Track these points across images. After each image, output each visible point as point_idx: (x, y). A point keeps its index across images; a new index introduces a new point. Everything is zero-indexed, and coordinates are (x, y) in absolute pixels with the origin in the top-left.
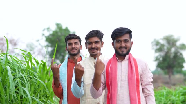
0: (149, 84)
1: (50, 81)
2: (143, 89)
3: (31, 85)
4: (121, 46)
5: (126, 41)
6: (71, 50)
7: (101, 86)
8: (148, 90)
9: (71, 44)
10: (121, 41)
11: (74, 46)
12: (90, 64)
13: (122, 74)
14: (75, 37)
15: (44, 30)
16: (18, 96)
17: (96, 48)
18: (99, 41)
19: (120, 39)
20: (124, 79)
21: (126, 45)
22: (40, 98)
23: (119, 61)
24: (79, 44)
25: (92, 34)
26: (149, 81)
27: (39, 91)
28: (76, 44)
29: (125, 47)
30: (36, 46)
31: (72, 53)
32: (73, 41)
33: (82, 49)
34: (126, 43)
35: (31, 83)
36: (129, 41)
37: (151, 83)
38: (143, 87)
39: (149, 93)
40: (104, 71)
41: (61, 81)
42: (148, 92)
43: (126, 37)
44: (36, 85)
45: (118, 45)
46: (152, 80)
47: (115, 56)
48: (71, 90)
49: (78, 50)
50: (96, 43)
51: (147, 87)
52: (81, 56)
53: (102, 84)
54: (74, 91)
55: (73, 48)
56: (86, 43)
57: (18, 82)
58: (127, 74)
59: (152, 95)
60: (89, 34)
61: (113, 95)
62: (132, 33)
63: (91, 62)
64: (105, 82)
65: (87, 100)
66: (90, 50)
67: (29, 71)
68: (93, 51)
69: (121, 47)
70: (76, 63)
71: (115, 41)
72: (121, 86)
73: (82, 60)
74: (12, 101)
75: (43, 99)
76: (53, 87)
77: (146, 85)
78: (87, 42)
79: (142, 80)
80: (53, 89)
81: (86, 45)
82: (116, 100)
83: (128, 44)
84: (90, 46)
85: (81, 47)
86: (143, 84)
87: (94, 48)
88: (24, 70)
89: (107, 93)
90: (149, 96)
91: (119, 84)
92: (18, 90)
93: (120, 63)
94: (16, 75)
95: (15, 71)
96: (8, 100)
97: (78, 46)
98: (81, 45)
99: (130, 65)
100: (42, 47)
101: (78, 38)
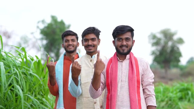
0: (150, 85)
1: (45, 79)
2: (143, 90)
3: (26, 82)
4: (122, 44)
5: (127, 39)
6: (68, 47)
7: (100, 85)
8: (149, 91)
9: (67, 41)
10: (122, 39)
11: (71, 43)
12: (86, 62)
13: (123, 75)
14: (72, 33)
15: (39, 22)
16: (13, 93)
17: (93, 45)
18: (96, 38)
19: (121, 37)
20: (125, 79)
21: (127, 44)
22: (35, 96)
23: (119, 61)
24: (76, 40)
25: (89, 31)
26: (149, 81)
27: (34, 88)
28: (73, 40)
29: (126, 45)
30: (30, 39)
31: (68, 50)
32: (70, 38)
33: (78, 46)
34: (127, 41)
35: (26, 81)
36: (130, 39)
37: (152, 84)
38: (144, 88)
39: (150, 93)
40: (104, 71)
41: (57, 79)
42: (148, 93)
43: (128, 35)
44: (32, 83)
45: (119, 43)
46: (153, 80)
47: (116, 56)
48: (69, 89)
49: (75, 47)
50: (93, 40)
51: (147, 87)
52: (77, 54)
53: (101, 84)
54: (71, 90)
55: (70, 45)
56: (82, 40)
57: (13, 80)
58: (128, 75)
59: (153, 96)
60: (86, 30)
61: (112, 96)
62: (134, 31)
63: (88, 60)
64: (105, 82)
65: (84, 99)
66: (86, 47)
67: (24, 68)
68: (90, 49)
69: (122, 46)
70: (73, 61)
71: (116, 39)
72: (121, 87)
73: (78, 57)
74: (7, 99)
75: (38, 96)
76: (48, 85)
77: (147, 85)
78: (84, 38)
79: (142, 81)
80: (49, 87)
81: (82, 42)
82: (116, 101)
83: (130, 43)
84: (86, 43)
85: (78, 44)
86: (144, 85)
87: (91, 46)
88: (19, 67)
89: (107, 94)
90: (150, 97)
91: (119, 85)
92: (13, 87)
93: (121, 63)
94: (10, 72)
95: (10, 67)
96: (3, 98)
97: (75, 43)
98: (78, 42)
99: (130, 65)
100: (37, 40)
101: (75, 35)
